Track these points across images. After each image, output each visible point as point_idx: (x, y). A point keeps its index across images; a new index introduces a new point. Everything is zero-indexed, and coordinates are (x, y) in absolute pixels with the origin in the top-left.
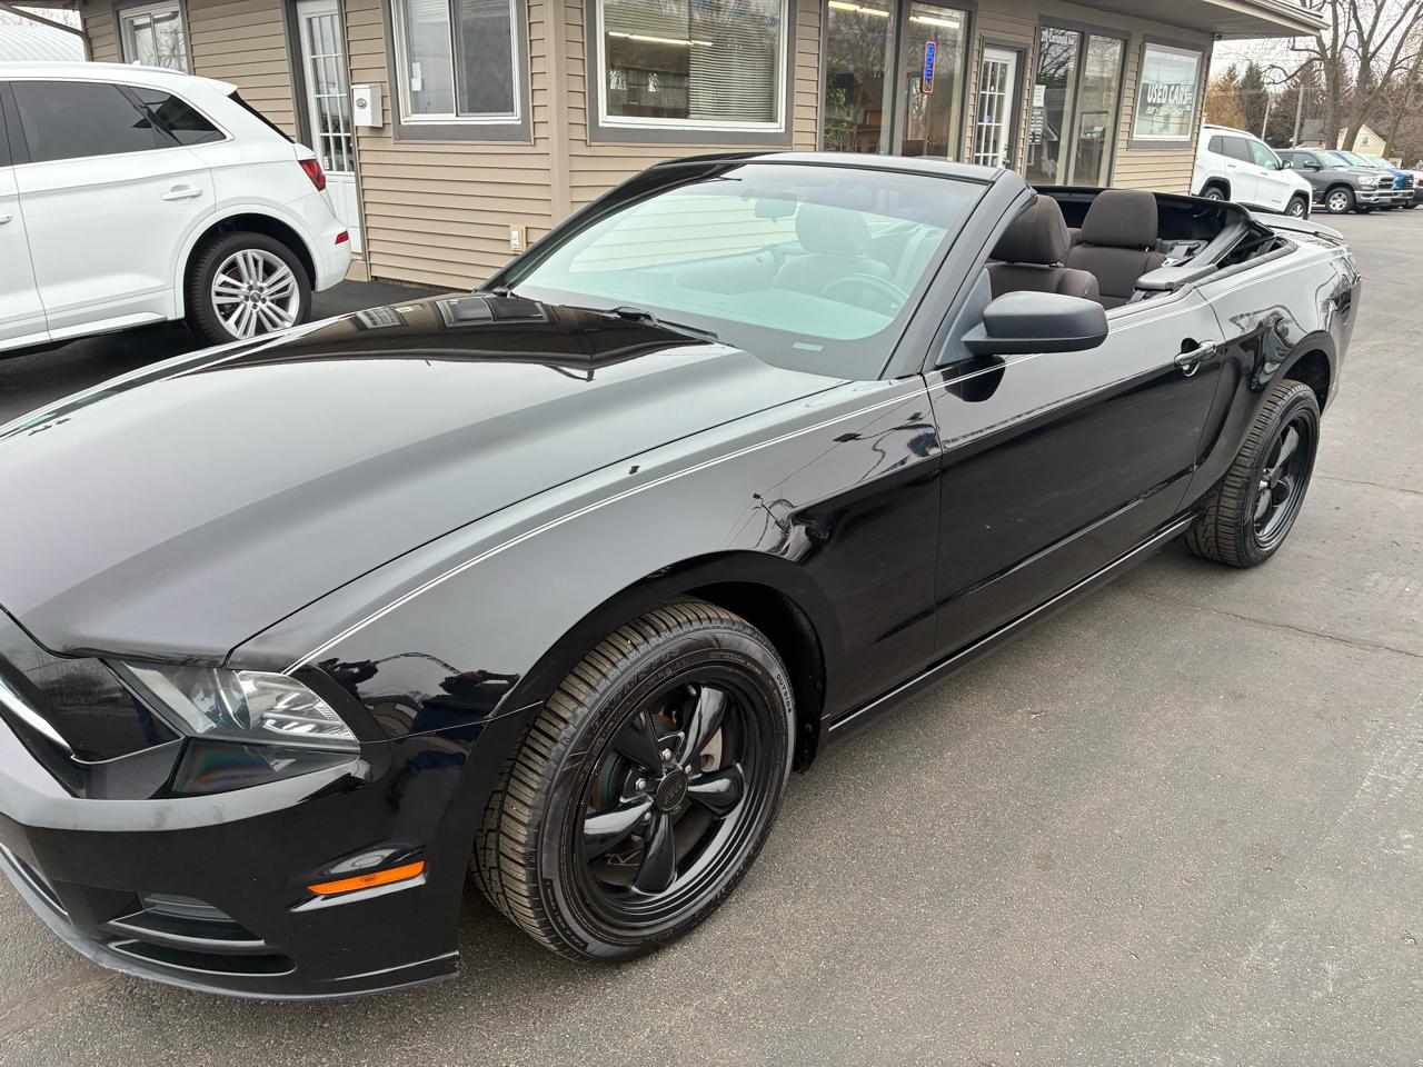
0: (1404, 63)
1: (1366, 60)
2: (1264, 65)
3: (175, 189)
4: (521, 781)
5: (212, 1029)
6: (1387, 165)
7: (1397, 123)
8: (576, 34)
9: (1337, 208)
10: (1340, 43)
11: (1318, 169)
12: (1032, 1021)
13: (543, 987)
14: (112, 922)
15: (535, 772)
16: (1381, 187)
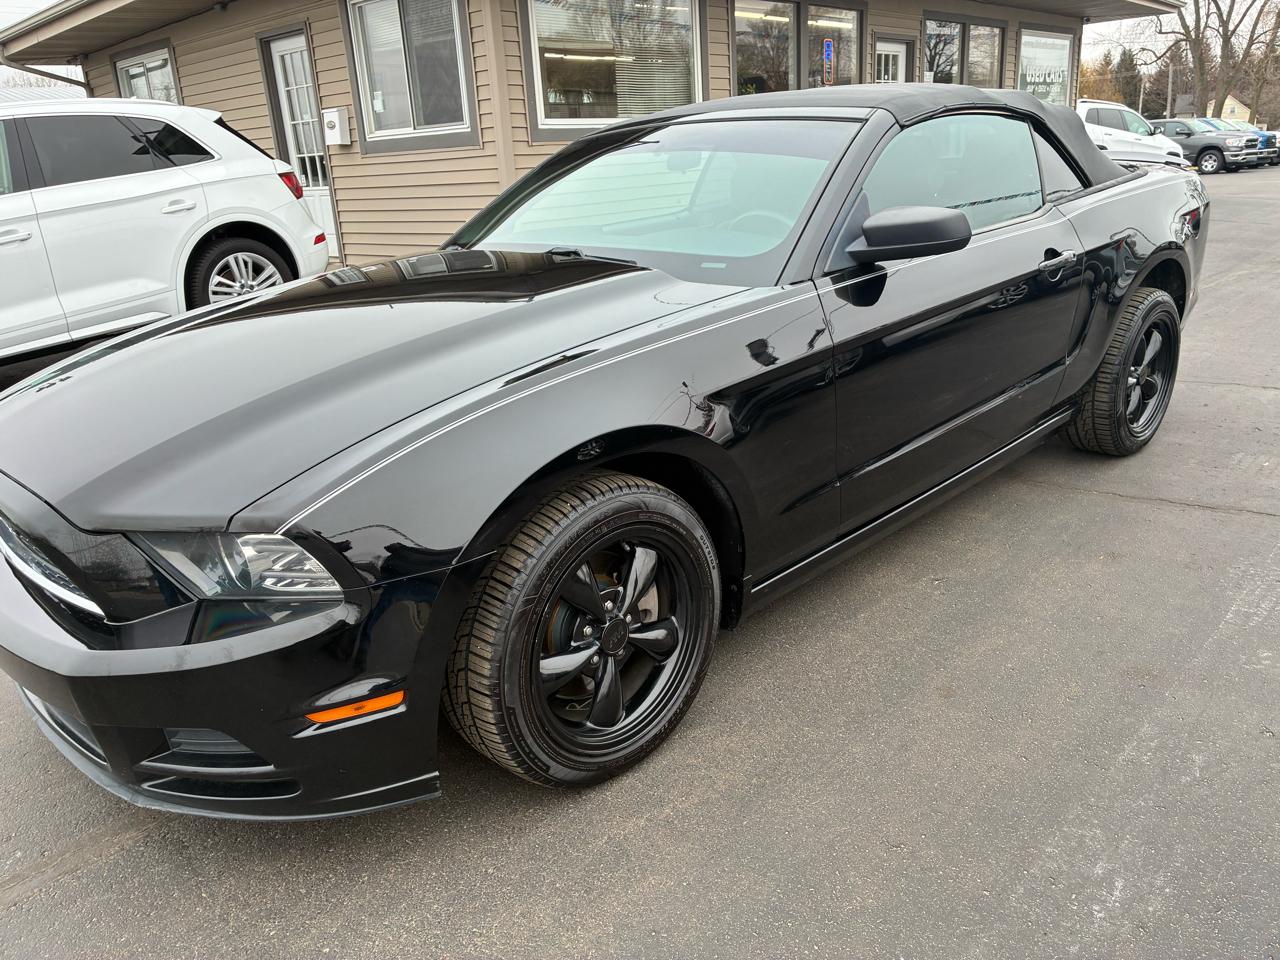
0: (1262, 38)
1: (1226, 39)
2: (1135, 48)
3: (172, 203)
4: (483, 624)
5: (234, 859)
6: (1254, 128)
7: (1259, 91)
8: (514, 49)
9: (1209, 169)
10: (1202, 25)
11: (1189, 135)
12: (936, 812)
13: (515, 811)
14: (144, 763)
15: (495, 614)
16: (1247, 147)
